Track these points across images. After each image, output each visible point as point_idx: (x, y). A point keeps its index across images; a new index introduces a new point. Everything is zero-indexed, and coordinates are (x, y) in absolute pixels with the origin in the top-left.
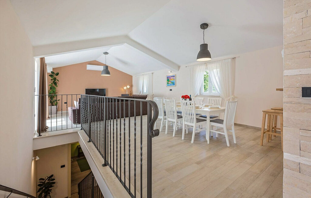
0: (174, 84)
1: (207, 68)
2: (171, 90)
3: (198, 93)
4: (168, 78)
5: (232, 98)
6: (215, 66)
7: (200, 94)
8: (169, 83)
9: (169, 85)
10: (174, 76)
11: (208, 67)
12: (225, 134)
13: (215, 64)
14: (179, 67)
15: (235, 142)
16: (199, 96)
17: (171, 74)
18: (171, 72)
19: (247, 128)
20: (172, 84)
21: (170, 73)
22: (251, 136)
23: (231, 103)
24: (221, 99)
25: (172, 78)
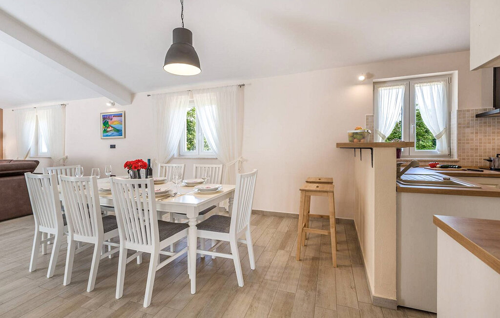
0: (119, 132)
1: (193, 101)
2: (113, 147)
3: (175, 152)
4: (106, 120)
5: (239, 162)
6: (209, 98)
7: (180, 155)
8: (108, 129)
9: (107, 136)
10: (120, 115)
11: (194, 99)
12: (235, 256)
13: (208, 94)
14: (132, 95)
15: (253, 267)
16: (176, 158)
17: (113, 110)
18: (113, 104)
19: (263, 215)
20: (115, 133)
21: (109, 108)
22: (274, 235)
23: (246, 179)
24: (221, 166)
25: (115, 119)
